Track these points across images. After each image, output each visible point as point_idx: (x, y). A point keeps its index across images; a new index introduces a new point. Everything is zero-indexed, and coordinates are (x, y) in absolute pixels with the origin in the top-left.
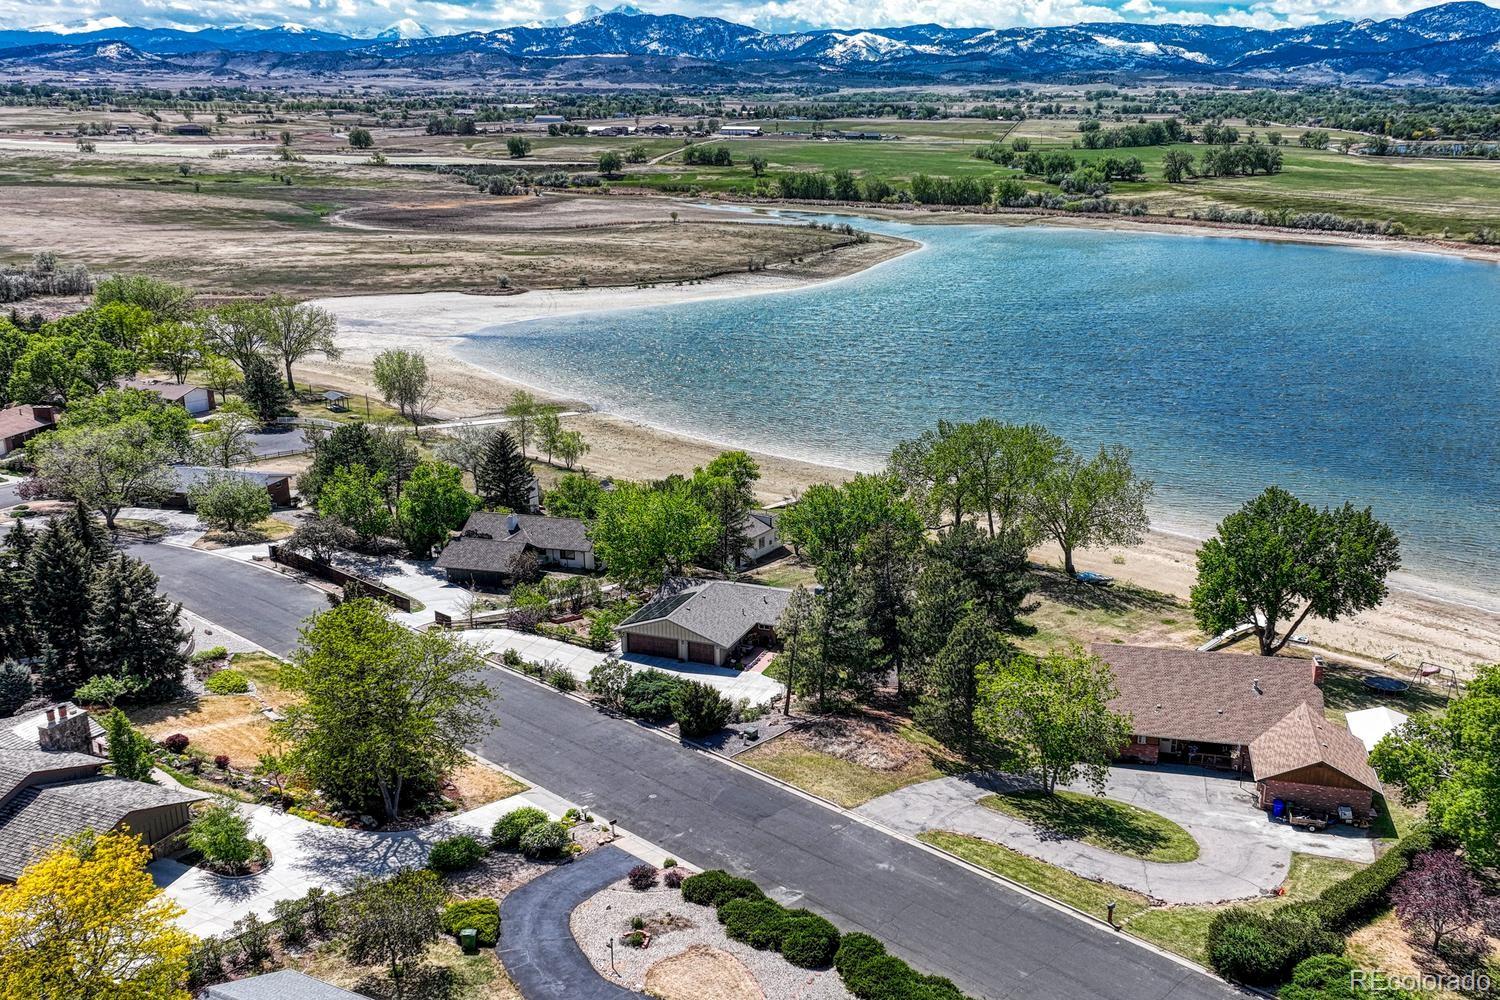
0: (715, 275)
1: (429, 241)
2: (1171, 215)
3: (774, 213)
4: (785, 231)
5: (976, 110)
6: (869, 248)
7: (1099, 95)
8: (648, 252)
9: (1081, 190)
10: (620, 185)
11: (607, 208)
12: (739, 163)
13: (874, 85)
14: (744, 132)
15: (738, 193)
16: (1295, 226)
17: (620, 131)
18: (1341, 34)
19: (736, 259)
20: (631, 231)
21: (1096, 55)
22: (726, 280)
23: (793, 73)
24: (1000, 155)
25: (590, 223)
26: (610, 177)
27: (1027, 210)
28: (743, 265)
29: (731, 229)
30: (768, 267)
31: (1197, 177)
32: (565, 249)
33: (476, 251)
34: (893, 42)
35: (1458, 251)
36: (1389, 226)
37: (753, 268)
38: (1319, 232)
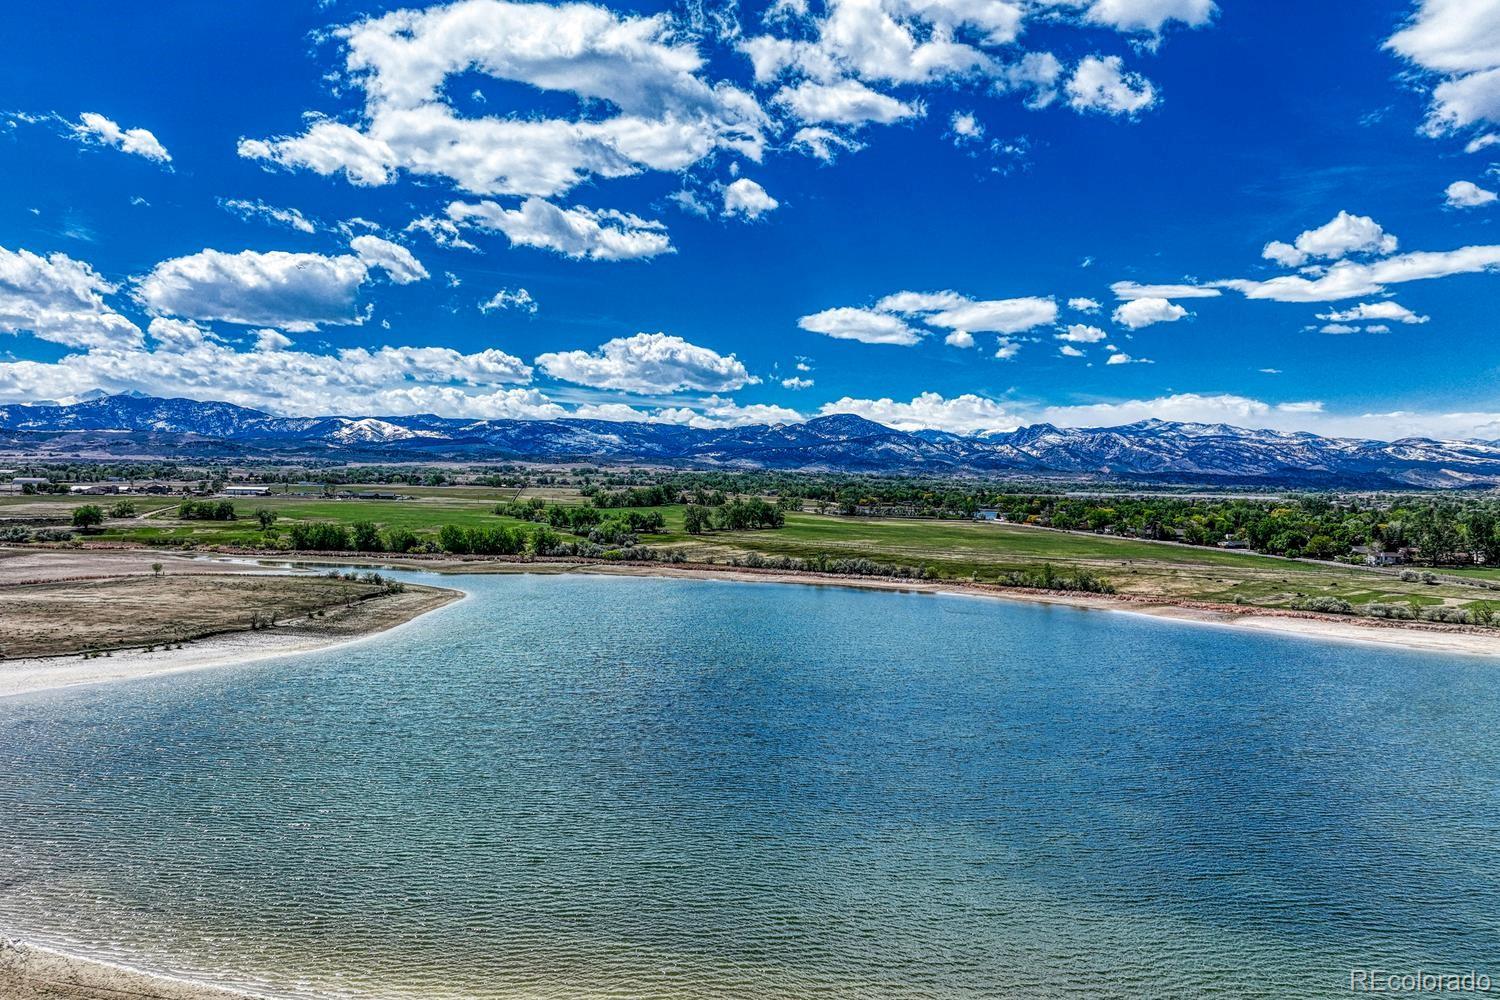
0: (204, 636)
2: (711, 563)
3: (286, 568)
4: (300, 581)
5: (479, 479)
6: (405, 599)
7: (583, 472)
8: (111, 610)
9: (609, 540)
10: (97, 539)
11: (72, 562)
12: (244, 518)
13: (380, 461)
14: (251, 492)
15: (239, 546)
16: (834, 571)
17: (109, 490)
19: (235, 615)
20: (96, 586)
21: (573, 443)
22: (219, 642)
23: (301, 450)
24: (521, 511)
26: (86, 532)
27: (566, 559)
28: (244, 622)
29: (230, 580)
30: (279, 623)
31: (713, 530)
34: (396, 427)
35: (994, 593)
36: (922, 572)
37: (258, 625)
38: (858, 576)
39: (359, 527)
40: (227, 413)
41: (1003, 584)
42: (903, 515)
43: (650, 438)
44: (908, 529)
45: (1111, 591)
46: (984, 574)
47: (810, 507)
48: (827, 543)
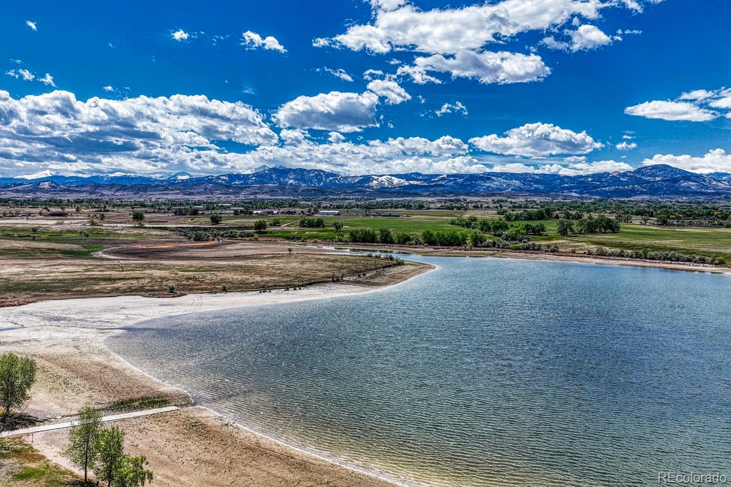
0: (311, 284)
1: (137, 264)
2: (574, 252)
3: (347, 251)
4: (354, 258)
5: (442, 206)
6: (405, 268)
7: (498, 201)
8: (271, 269)
9: (514, 239)
10: (264, 236)
11: (255, 247)
12: (328, 226)
13: (392, 197)
14: (331, 214)
15: (326, 240)
16: (653, 258)
17: (269, 213)
18: (605, 177)
19: (324, 274)
20: (264, 258)
21: (493, 186)
22: (317, 287)
23: (354, 192)
24: (464, 223)
25: (242, 254)
26: (260, 233)
27: (489, 249)
28: (329, 278)
29: (322, 257)
30: (344, 279)
31: (575, 234)
32: (219, 269)
33: (165, 269)
34: (400, 180)
36: (714, 260)
37: (335, 279)
38: (670, 262)
39: (382, 231)
40: (320, 175)
42: (700, 225)
43: (537, 182)
44: (703, 233)
47: (637, 220)
48: (648, 242)
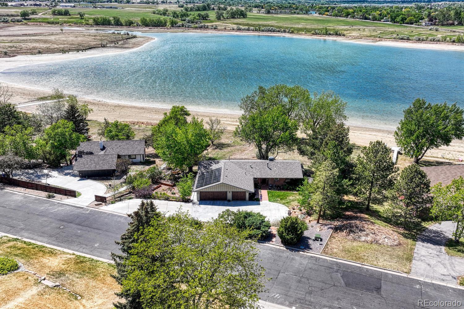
0: (90, 48)
2: (225, 29)
6: (138, 39)
8: (59, 41)
9: (193, 22)
10: (31, 22)
12: (73, 15)
14: (68, 6)
16: (263, 31)
17: (21, 5)
19: (94, 43)
20: (46, 35)
22: (95, 50)
24: (162, 13)
25: (27, 33)
26: (25, 19)
27: (180, 28)
28: (98, 45)
29: (85, 34)
30: (108, 45)
31: (225, 19)
32: (25, 41)
35: (310, 37)
36: (289, 31)
37: (103, 46)
38: (270, 32)
41: (313, 34)
42: (285, 13)
44: (287, 18)
45: (344, 35)
46: (307, 31)
47: (255, 10)
48: (261, 22)
